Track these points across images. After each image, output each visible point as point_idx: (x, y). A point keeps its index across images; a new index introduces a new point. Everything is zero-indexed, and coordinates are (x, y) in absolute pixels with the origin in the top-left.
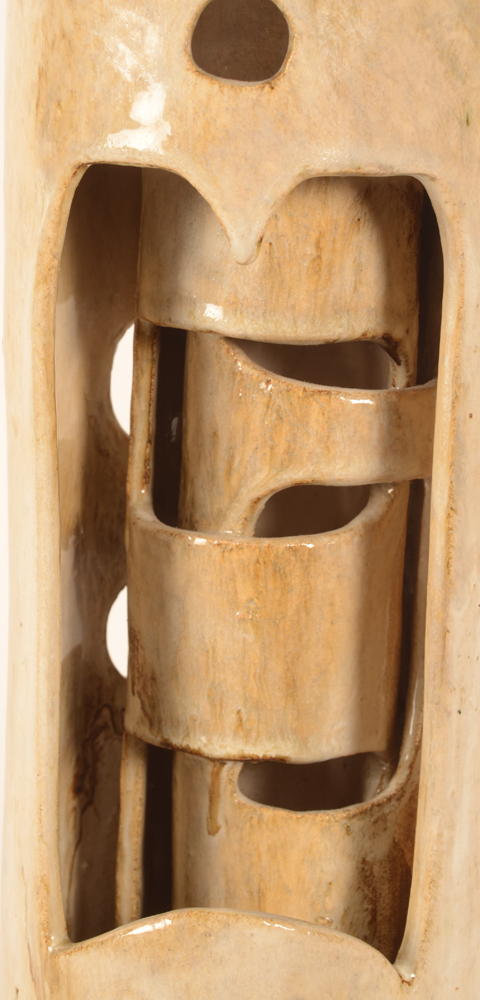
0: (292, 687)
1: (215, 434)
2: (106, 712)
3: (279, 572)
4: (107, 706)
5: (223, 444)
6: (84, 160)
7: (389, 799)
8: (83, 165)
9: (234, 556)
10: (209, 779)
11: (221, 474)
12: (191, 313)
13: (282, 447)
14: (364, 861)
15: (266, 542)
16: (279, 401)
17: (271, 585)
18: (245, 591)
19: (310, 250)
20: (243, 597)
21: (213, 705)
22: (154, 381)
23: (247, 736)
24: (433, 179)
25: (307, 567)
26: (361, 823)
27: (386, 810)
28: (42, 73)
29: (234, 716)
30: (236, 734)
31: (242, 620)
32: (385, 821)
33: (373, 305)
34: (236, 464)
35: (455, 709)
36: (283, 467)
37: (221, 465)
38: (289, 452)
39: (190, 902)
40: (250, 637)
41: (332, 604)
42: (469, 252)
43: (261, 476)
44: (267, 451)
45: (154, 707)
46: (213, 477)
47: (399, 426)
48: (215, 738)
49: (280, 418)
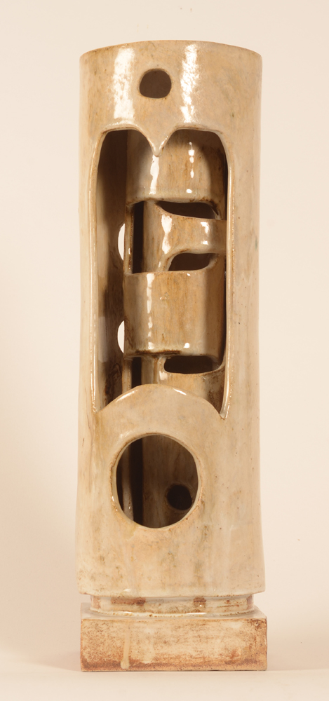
0: (182, 325)
1: (153, 238)
2: (117, 367)
3: (176, 282)
4: (117, 364)
5: (156, 241)
6: (105, 130)
7: (219, 371)
8: (105, 132)
9: (160, 277)
10: (153, 366)
11: (155, 252)
12: (143, 193)
13: (176, 238)
14: (210, 392)
15: (171, 272)
16: (175, 223)
17: (173, 287)
18: (164, 290)
19: (183, 167)
20: (163, 292)
21: (154, 333)
22: (132, 229)
23: (166, 343)
24: (222, 133)
25: (186, 281)
26: (208, 378)
27: (218, 374)
28: (91, 106)
29: (161, 336)
30: (162, 342)
31: (163, 300)
32: (218, 378)
33: (206, 188)
35: (238, 322)
36: (177, 245)
37: (155, 248)
38: (178, 240)
39: (148, 382)
40: (166, 307)
41: (195, 295)
42: (236, 160)
45: (133, 340)
46: (152, 254)
47: (217, 231)
49: (176, 228)
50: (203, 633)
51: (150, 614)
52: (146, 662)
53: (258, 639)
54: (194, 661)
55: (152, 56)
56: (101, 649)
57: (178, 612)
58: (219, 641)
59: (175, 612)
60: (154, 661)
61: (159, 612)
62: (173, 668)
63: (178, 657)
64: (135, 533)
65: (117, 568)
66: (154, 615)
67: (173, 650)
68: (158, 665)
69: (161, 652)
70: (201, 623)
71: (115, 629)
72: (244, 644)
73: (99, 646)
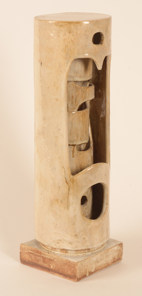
1: (73, 96)
6: (76, 58)
9: (80, 114)
13: (84, 96)
16: (83, 90)
17: (84, 117)
21: (77, 137)
31: (81, 123)
34: (77, 100)
36: (84, 99)
37: (74, 101)
40: (82, 126)
43: (81, 101)
44: (82, 97)
48: (77, 142)
49: (84, 92)
50: (108, 254)
51: (92, 252)
52: (93, 271)
53: (121, 251)
54: (105, 265)
55: (98, 27)
56: (82, 272)
57: (99, 248)
58: (111, 255)
59: (98, 249)
60: (95, 270)
61: (94, 251)
62: (99, 270)
63: (101, 266)
64: (91, 223)
65: (84, 238)
66: (93, 252)
67: (99, 264)
68: (96, 271)
69: (97, 266)
70: (107, 251)
71: (86, 263)
72: (117, 254)
73: (81, 271)
